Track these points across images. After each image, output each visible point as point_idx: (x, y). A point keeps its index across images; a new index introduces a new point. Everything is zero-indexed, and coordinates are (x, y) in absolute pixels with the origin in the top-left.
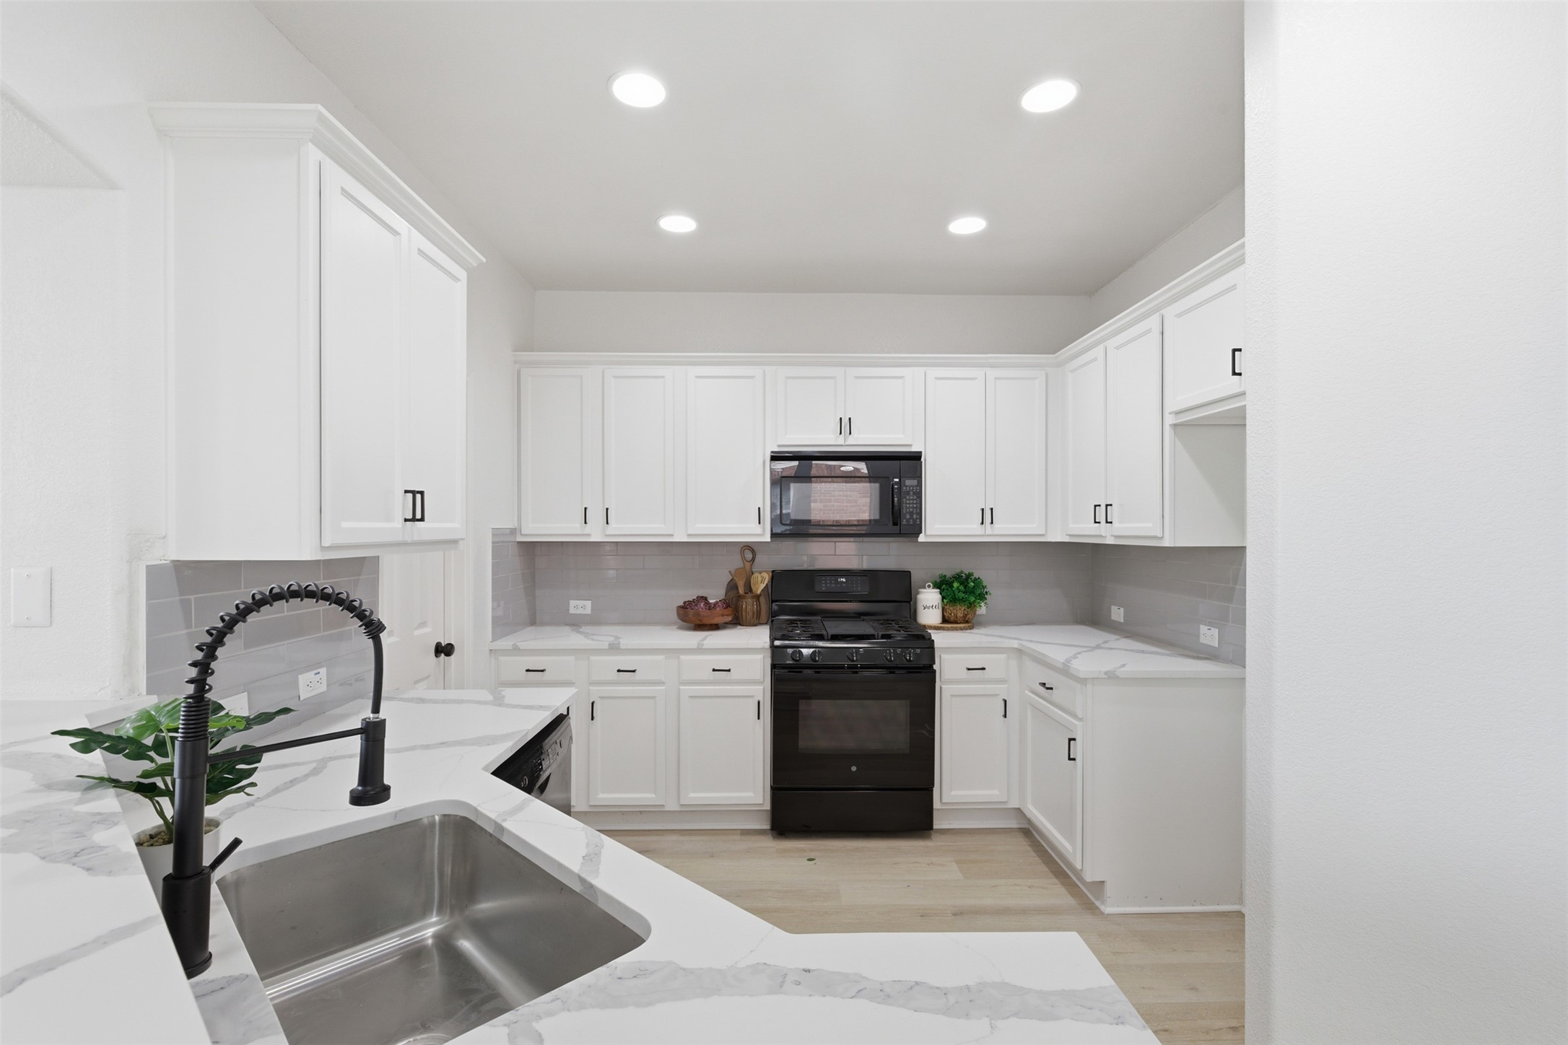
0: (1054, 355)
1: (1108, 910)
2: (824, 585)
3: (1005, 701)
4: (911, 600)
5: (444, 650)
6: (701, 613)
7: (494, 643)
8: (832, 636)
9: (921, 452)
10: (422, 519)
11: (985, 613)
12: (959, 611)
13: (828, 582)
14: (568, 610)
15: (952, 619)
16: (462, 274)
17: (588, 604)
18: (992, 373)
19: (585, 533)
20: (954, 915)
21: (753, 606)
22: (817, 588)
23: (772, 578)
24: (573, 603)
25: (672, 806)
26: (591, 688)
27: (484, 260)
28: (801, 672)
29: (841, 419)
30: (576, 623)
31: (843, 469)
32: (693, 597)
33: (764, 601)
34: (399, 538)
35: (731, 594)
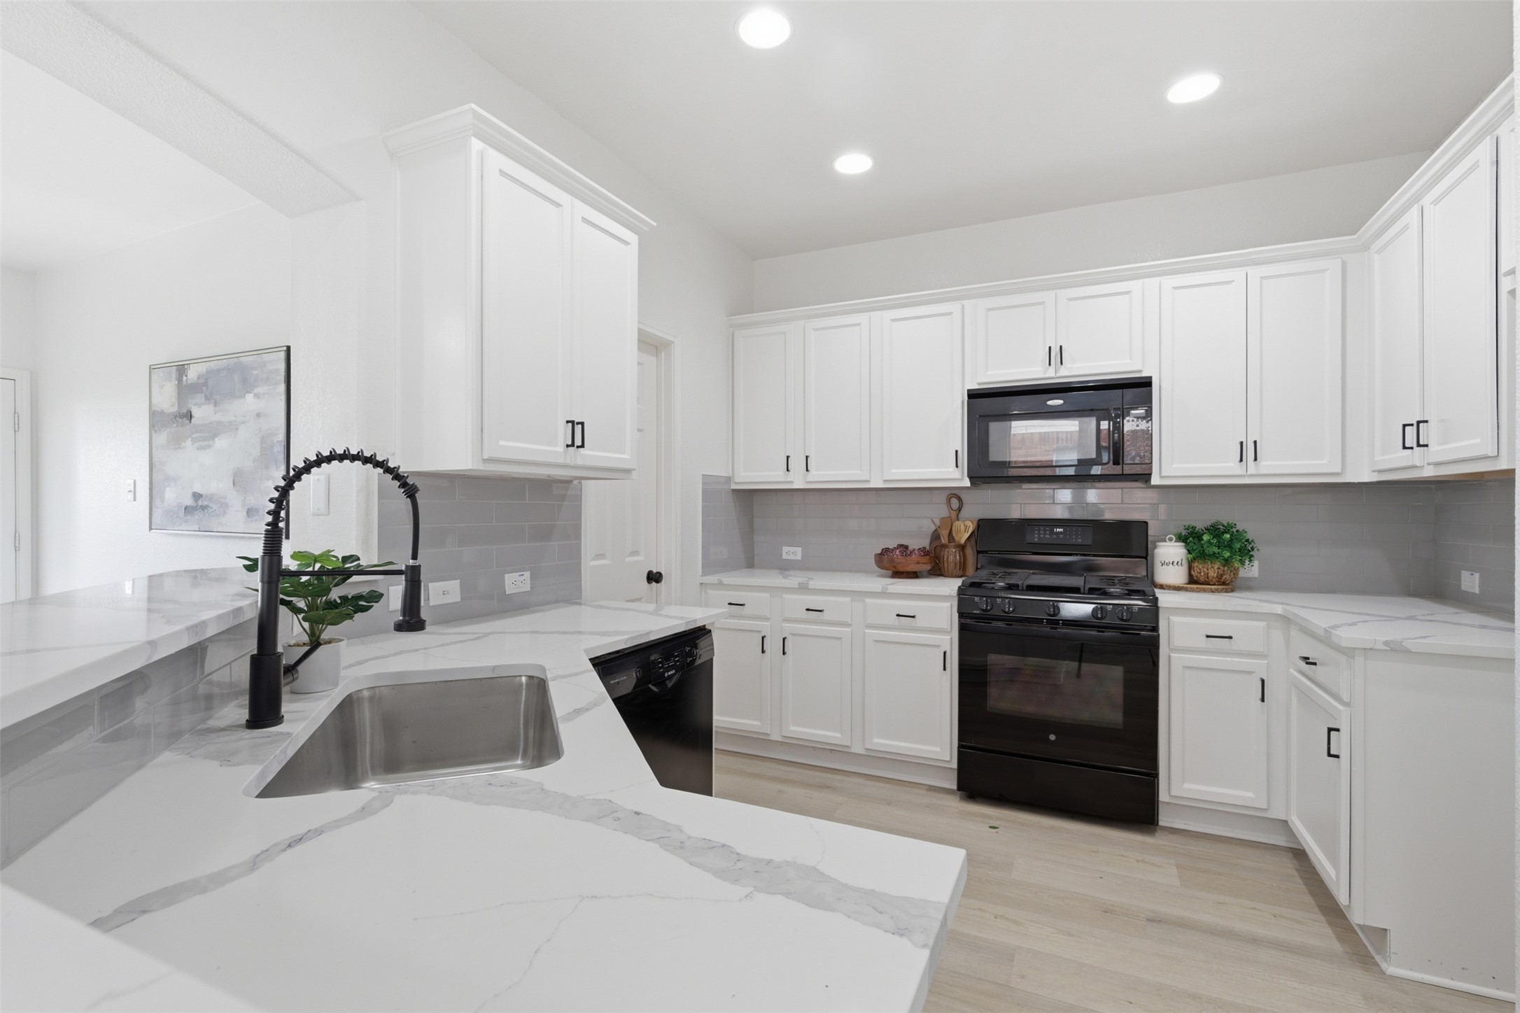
0: (1355, 237)
1: (1391, 970)
2: (1036, 537)
3: (1263, 681)
4: (1147, 555)
5: (654, 578)
6: (895, 560)
7: (704, 577)
8: (1027, 586)
9: (1151, 377)
10: (583, 446)
11: (1256, 575)
12: (1213, 570)
13: (1042, 532)
14: (781, 555)
15: (1202, 579)
16: (633, 238)
17: (799, 550)
18: (1255, 272)
19: (789, 480)
20: (1149, 920)
21: (955, 557)
22: (1029, 539)
23: (978, 526)
24: (785, 549)
25: (857, 749)
26: (783, 625)
27: (655, 224)
28: (990, 623)
29: (1050, 348)
30: (785, 567)
31: (1050, 403)
32: (892, 544)
33: (970, 552)
34: (561, 460)
35: (935, 544)
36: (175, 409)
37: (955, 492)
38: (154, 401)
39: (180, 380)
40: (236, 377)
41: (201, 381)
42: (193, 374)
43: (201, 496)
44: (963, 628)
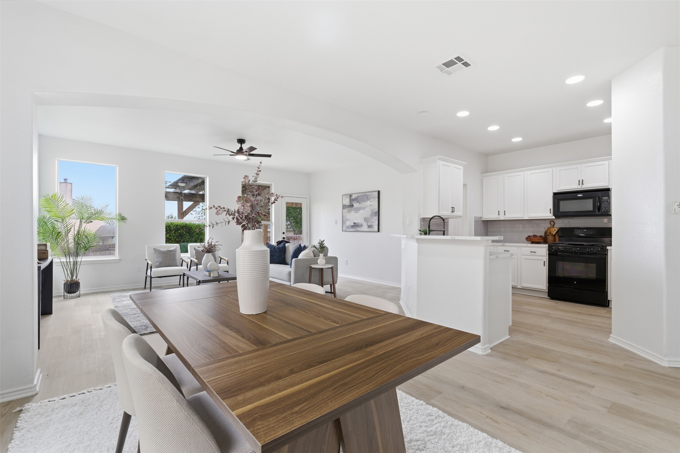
2: (577, 232)
6: (532, 239)
9: (610, 188)
10: (454, 212)
13: (579, 231)
16: (462, 167)
17: (502, 237)
19: (499, 217)
21: (552, 238)
22: (575, 233)
23: (558, 230)
24: (498, 236)
27: (466, 163)
29: (579, 180)
31: (578, 195)
32: (531, 234)
33: (557, 237)
34: (450, 215)
35: (545, 235)
36: (349, 204)
37: (552, 220)
38: (343, 203)
39: (350, 198)
40: (365, 197)
41: (356, 198)
42: (354, 197)
43: (356, 223)
44: (549, 254)
